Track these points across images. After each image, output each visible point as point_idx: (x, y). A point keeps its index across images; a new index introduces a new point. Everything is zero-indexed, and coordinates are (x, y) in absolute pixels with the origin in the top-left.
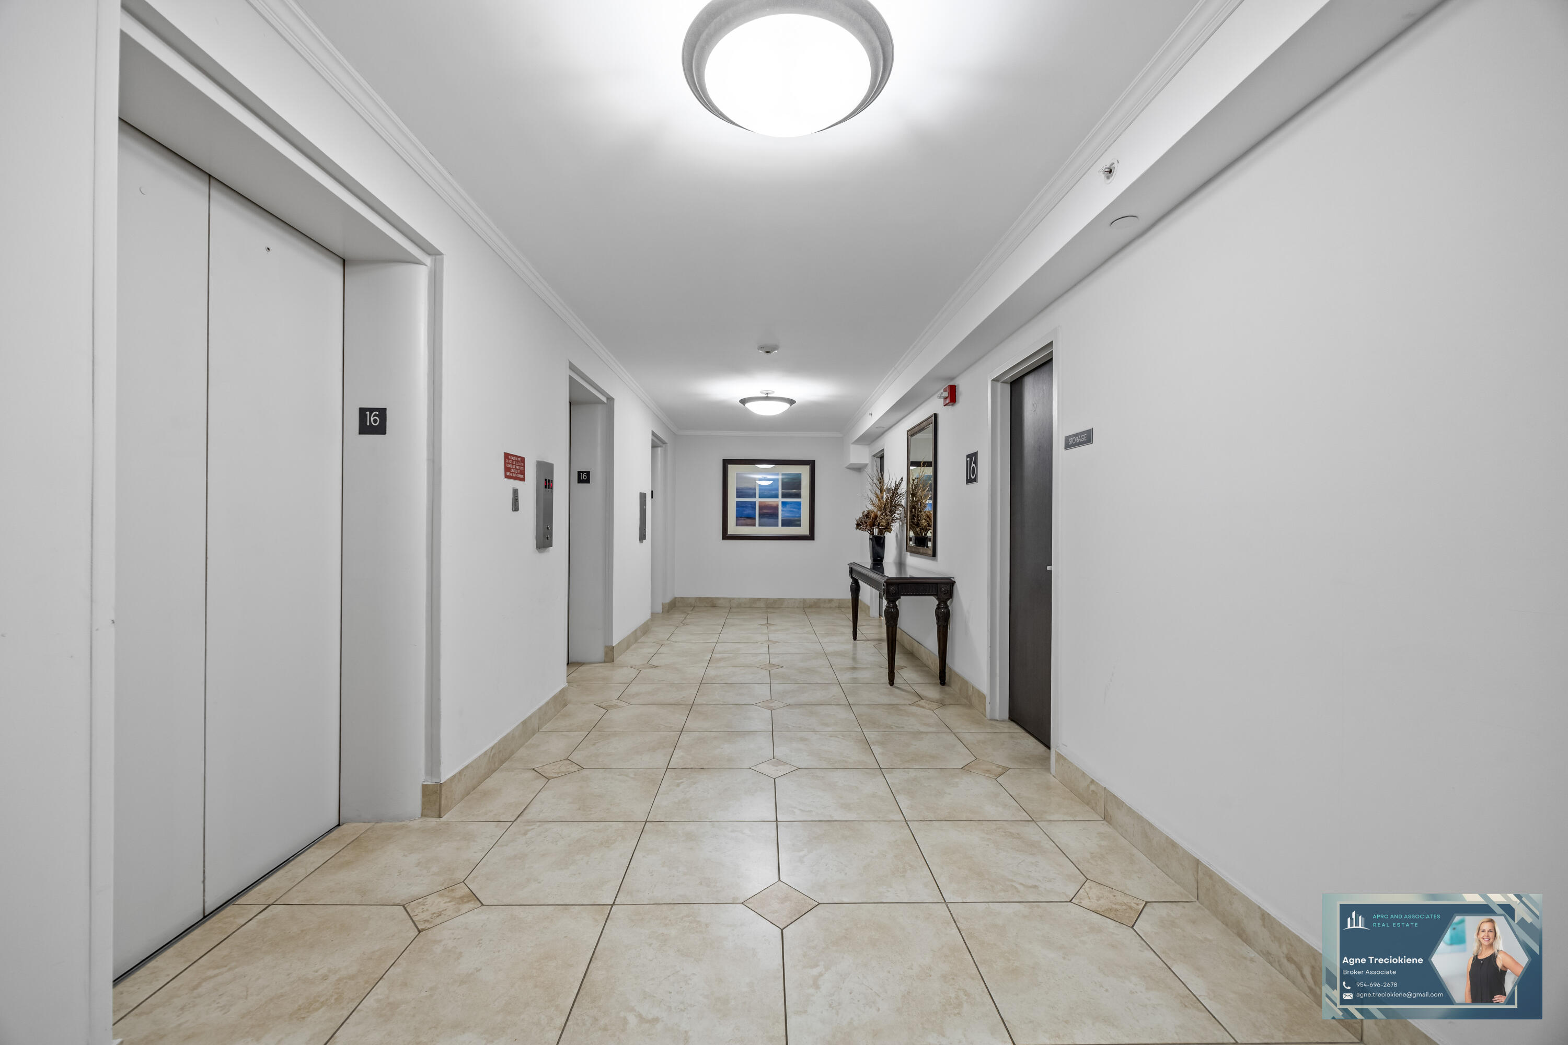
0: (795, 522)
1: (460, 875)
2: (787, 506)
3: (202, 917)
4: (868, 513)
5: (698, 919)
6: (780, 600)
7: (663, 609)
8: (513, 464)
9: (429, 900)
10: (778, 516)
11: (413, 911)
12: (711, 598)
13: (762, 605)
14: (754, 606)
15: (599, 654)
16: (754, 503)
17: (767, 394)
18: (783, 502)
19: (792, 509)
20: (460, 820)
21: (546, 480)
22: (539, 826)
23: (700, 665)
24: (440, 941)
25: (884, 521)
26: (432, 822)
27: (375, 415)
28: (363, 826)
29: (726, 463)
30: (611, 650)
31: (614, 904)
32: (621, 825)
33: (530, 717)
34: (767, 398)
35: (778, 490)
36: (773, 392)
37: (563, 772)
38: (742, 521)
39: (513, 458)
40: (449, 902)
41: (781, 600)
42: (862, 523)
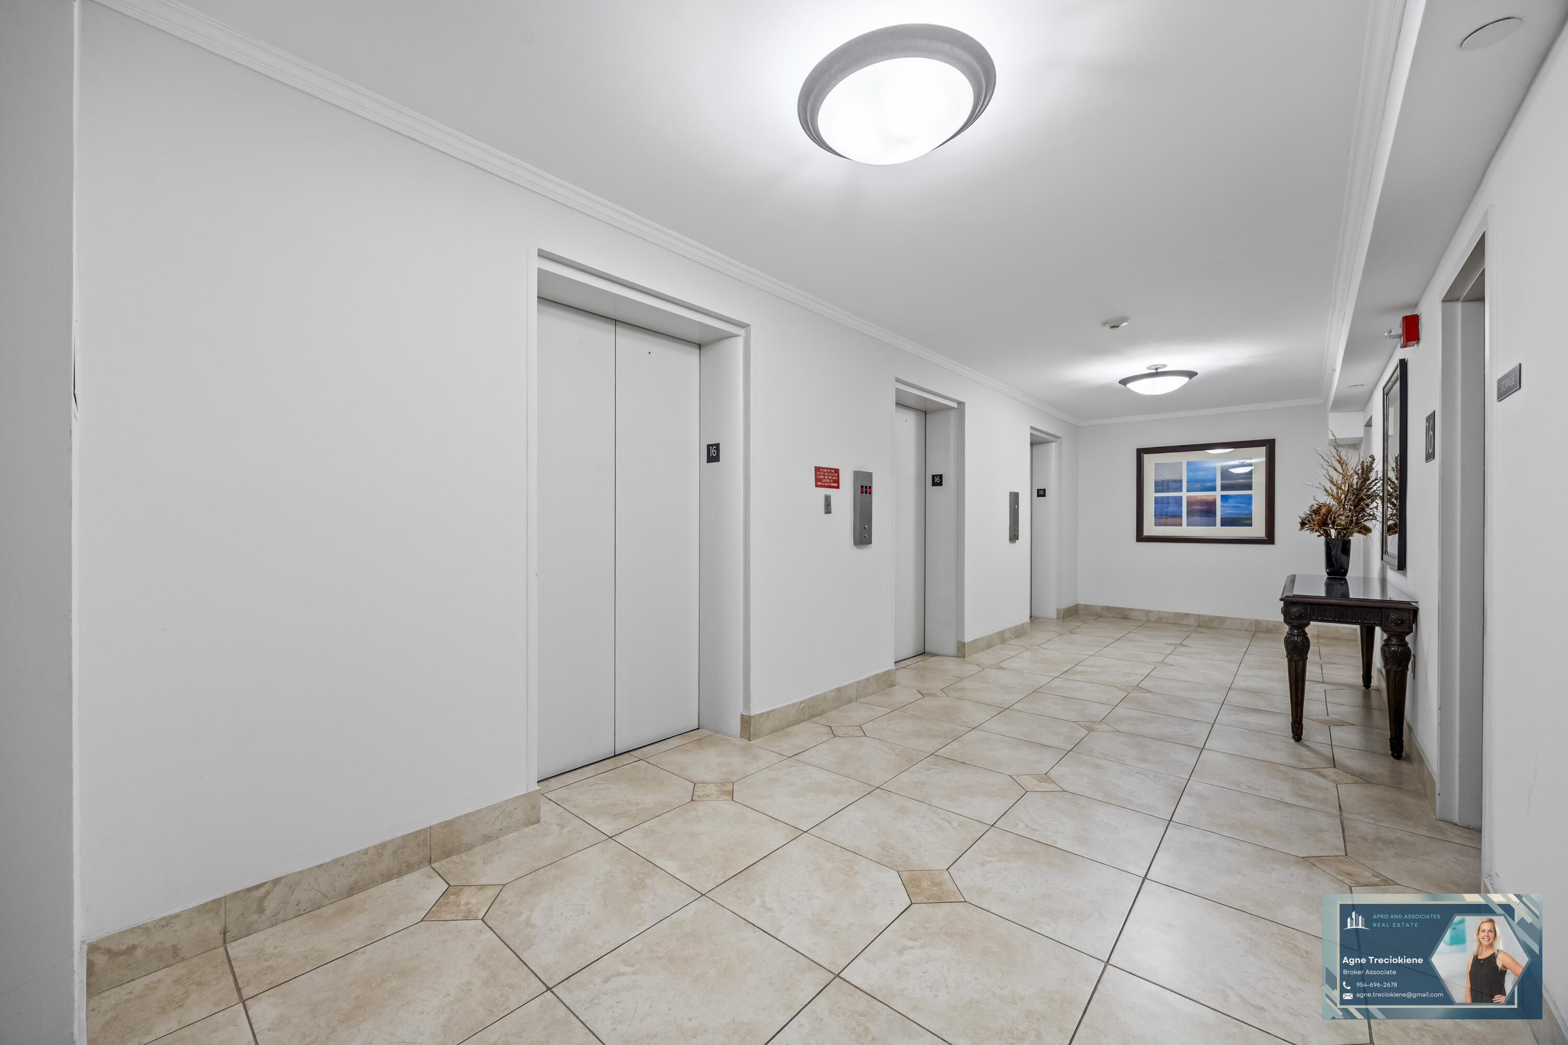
0: (1246, 521)
1: (734, 779)
2: (1230, 501)
3: (614, 755)
4: (1319, 508)
5: (854, 866)
6: (1219, 618)
7: (1057, 615)
8: (824, 476)
9: (709, 786)
10: (1215, 514)
11: (697, 788)
12: (1122, 608)
13: (1192, 622)
14: (1180, 622)
15: (952, 649)
16: (1181, 498)
17: (1157, 369)
18: (1222, 496)
19: (1237, 505)
20: (760, 746)
21: (862, 487)
22: (803, 765)
23: (1050, 674)
24: (697, 810)
25: (1343, 518)
26: (744, 742)
27: (714, 449)
28: (708, 733)
29: (1141, 452)
30: (962, 646)
31: (806, 832)
32: (857, 784)
33: (846, 687)
34: (1157, 374)
35: (1214, 480)
36: (1165, 366)
37: (849, 735)
38: (1163, 520)
39: (826, 470)
40: (718, 791)
41: (1222, 619)
42: (1309, 521)
